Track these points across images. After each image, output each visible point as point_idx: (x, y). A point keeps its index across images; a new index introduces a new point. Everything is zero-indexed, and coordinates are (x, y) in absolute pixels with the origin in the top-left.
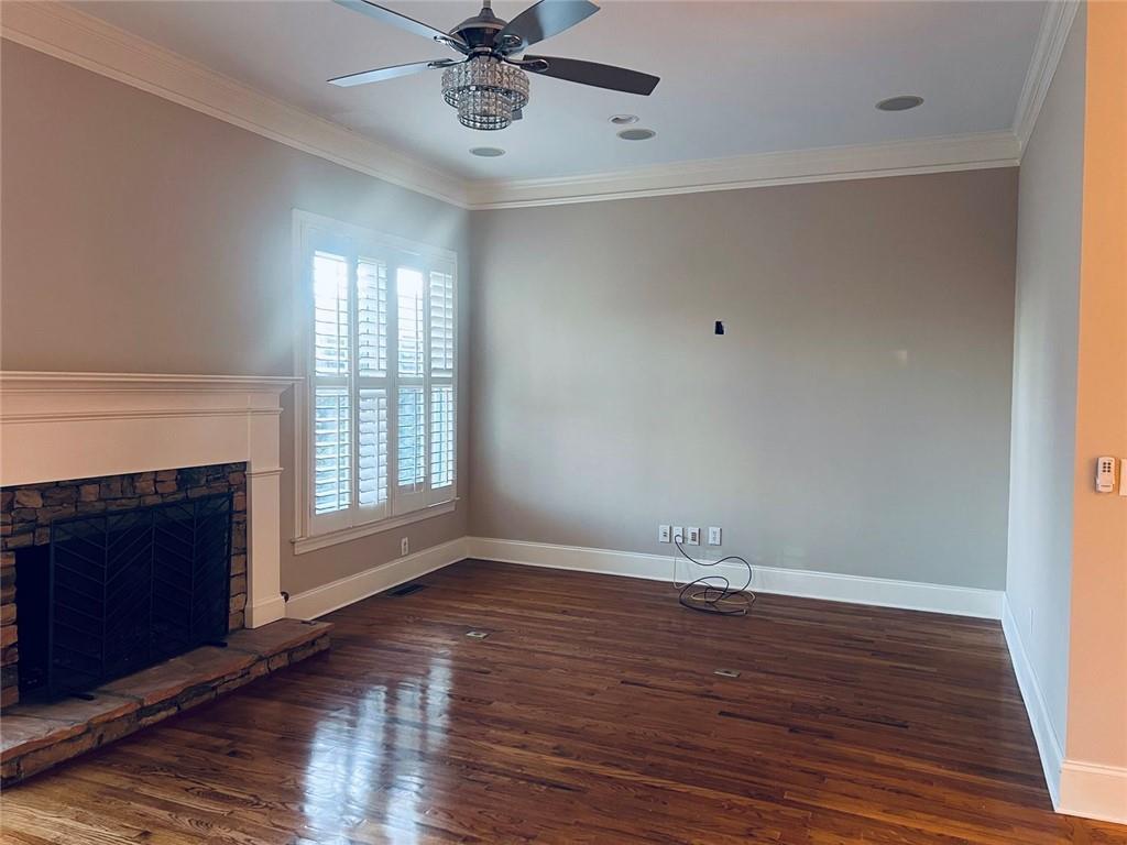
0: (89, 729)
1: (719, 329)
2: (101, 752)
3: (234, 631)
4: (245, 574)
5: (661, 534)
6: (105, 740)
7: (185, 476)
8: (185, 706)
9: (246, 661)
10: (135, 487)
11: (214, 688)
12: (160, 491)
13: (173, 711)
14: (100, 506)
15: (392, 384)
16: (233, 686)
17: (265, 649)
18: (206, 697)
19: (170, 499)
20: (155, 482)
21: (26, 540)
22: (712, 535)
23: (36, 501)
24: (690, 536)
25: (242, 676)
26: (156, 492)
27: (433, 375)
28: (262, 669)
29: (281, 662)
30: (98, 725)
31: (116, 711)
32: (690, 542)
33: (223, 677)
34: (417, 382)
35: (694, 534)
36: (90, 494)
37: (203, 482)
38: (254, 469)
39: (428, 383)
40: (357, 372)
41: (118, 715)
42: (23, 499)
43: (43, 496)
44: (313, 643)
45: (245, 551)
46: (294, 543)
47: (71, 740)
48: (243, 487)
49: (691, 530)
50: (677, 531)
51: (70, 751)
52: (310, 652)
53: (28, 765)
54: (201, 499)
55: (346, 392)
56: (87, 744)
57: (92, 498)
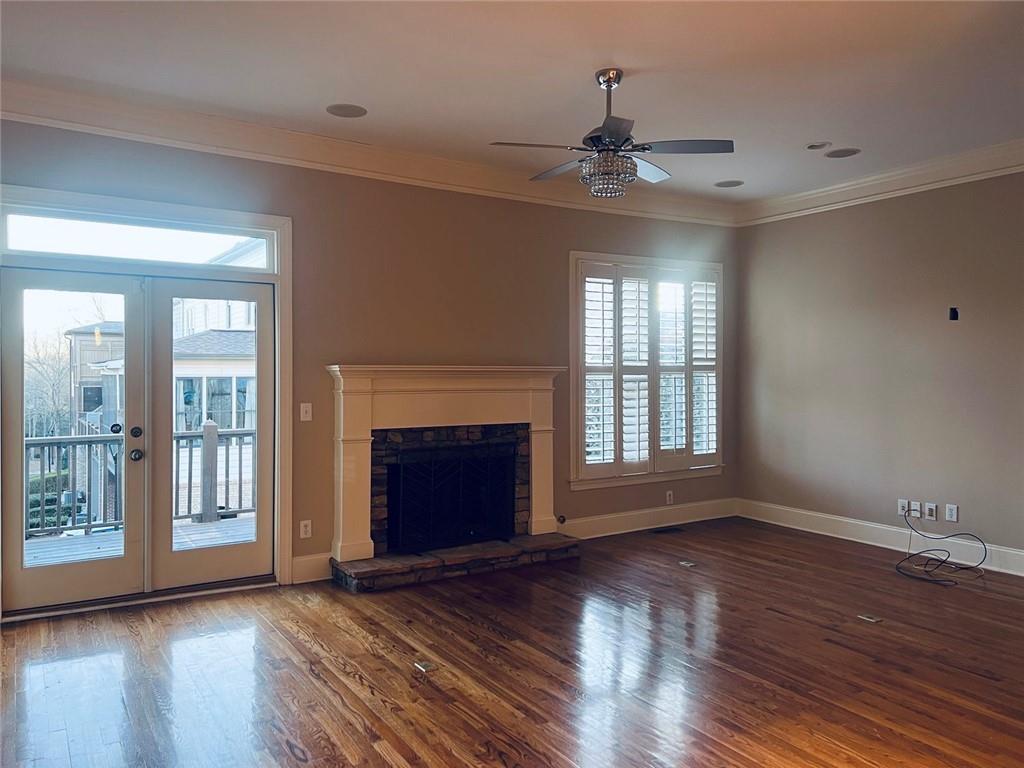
0: (412, 571)
1: (954, 315)
2: (419, 584)
3: (520, 535)
4: (529, 498)
5: (900, 509)
6: (423, 580)
7: (488, 430)
8: (473, 571)
9: (513, 551)
10: (455, 435)
11: (493, 565)
12: (471, 437)
13: (465, 573)
14: (434, 444)
15: (653, 372)
16: (506, 566)
17: (528, 546)
18: (487, 569)
19: (477, 443)
20: (468, 432)
21: (392, 460)
22: (949, 512)
23: (399, 439)
24: (927, 512)
25: (511, 561)
26: (468, 439)
27: (694, 363)
28: (525, 559)
29: (541, 557)
30: (418, 570)
31: (429, 563)
32: (927, 517)
33: (498, 558)
34: (678, 369)
35: (931, 510)
36: (429, 437)
37: (499, 433)
38: (533, 428)
39: (689, 370)
40: (621, 361)
41: (429, 566)
42: (392, 437)
43: (403, 436)
44: (566, 550)
45: (527, 482)
46: (569, 482)
47: (403, 574)
48: (527, 439)
49: (928, 506)
50: (915, 505)
51: (402, 580)
52: (564, 556)
53: (379, 582)
54: (497, 445)
55: (612, 377)
56: (412, 579)
57: (430, 439)
